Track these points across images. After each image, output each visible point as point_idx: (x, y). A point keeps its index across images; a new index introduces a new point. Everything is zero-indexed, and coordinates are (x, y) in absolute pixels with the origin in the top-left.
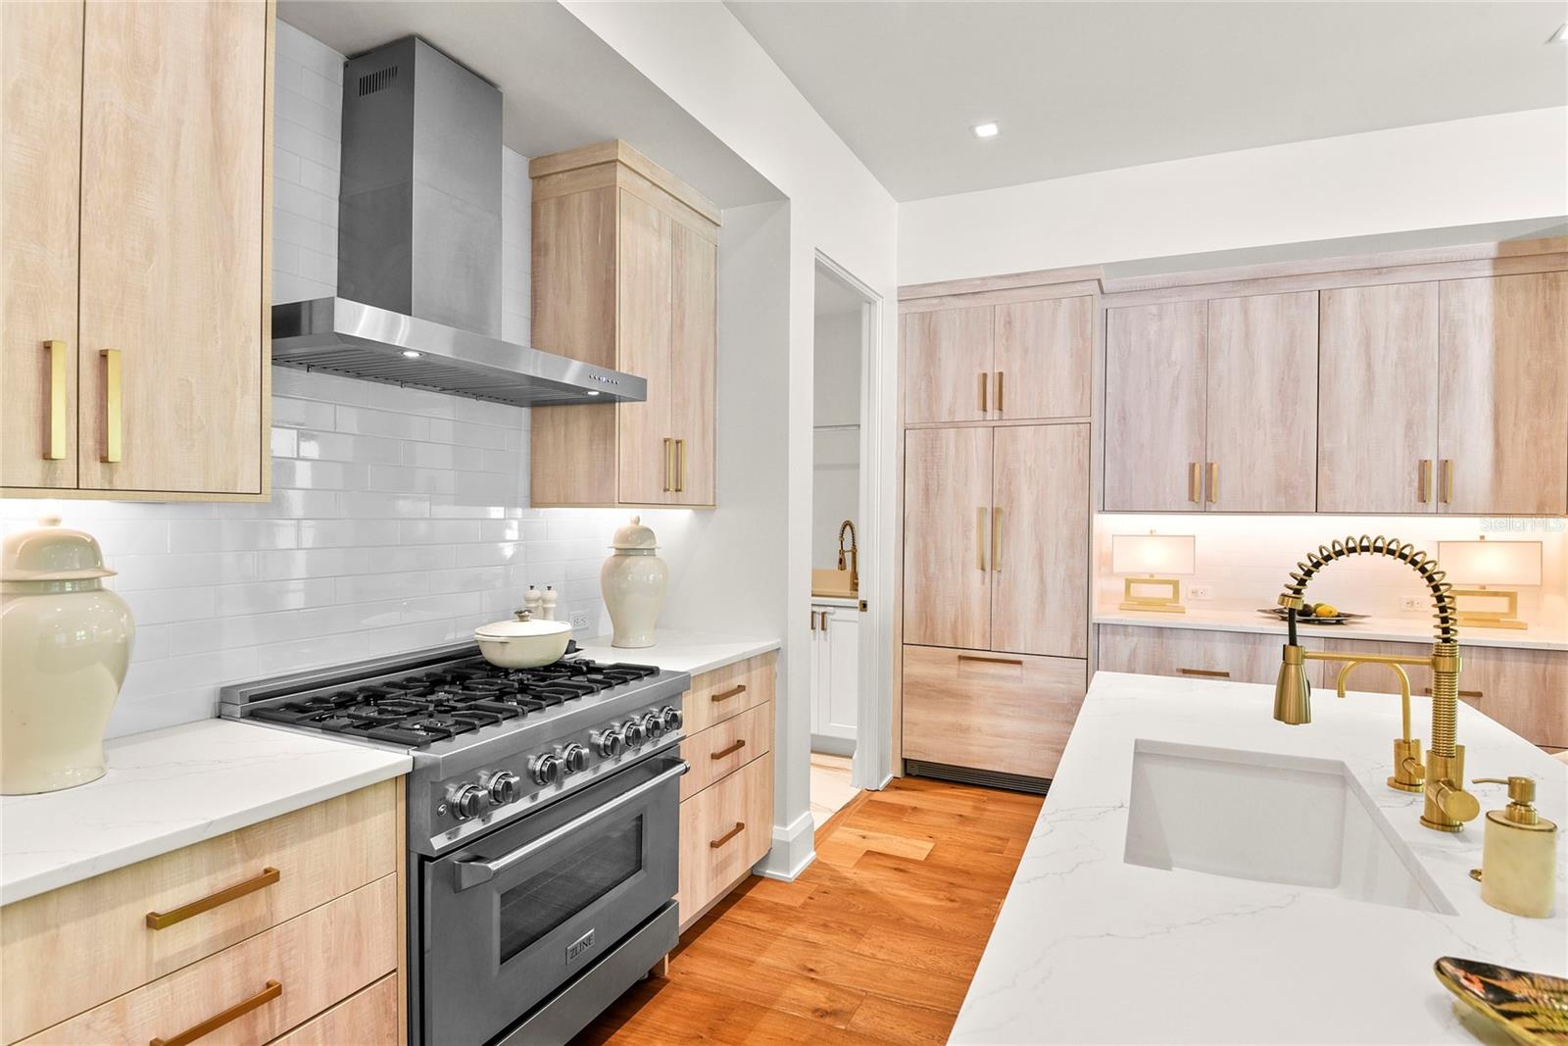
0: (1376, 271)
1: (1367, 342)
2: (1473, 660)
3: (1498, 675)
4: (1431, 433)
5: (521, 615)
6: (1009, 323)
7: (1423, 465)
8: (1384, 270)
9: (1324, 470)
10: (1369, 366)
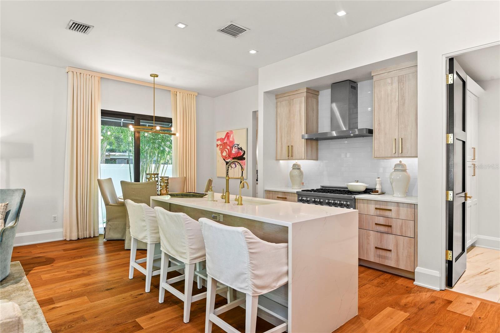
5: (357, 182)
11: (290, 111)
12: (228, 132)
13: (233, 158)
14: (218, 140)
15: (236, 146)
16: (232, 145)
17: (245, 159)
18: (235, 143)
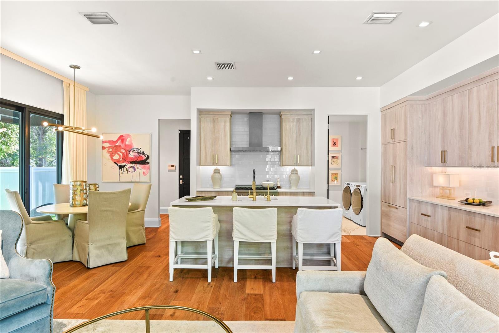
0: (481, 80)
1: (479, 106)
2: (479, 218)
3: (485, 224)
4: (495, 137)
5: (268, 181)
6: (395, 115)
7: (493, 148)
8: (483, 79)
9: (470, 151)
10: (480, 114)
11: (215, 127)
12: (122, 135)
13: (131, 163)
14: (104, 142)
15: (136, 150)
16: (129, 149)
17: (148, 163)
18: (134, 147)
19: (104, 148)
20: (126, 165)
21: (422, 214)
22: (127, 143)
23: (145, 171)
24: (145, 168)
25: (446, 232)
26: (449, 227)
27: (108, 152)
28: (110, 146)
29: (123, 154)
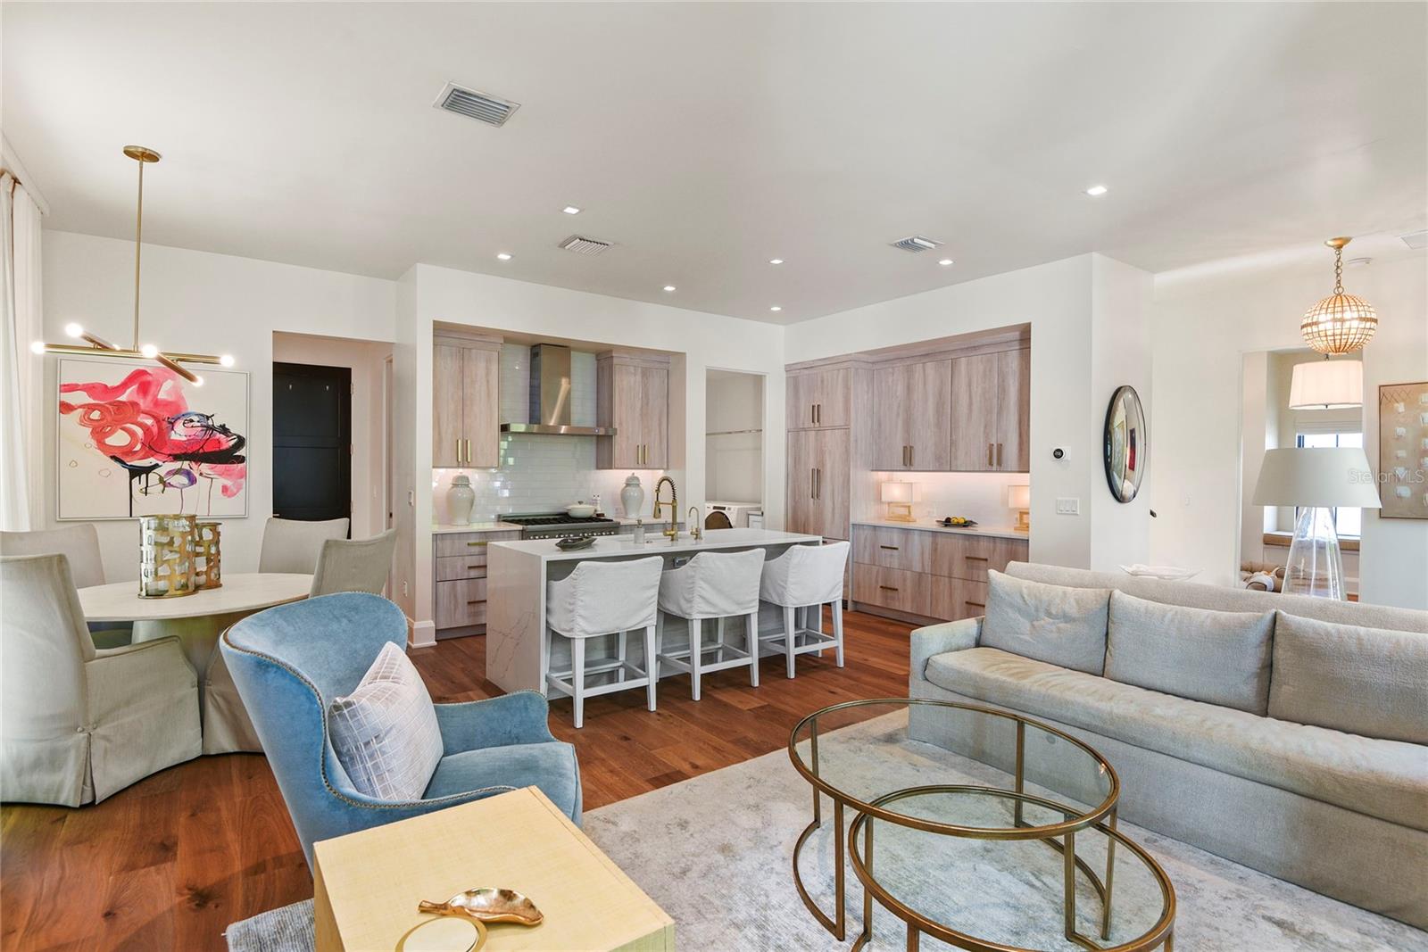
0: (975, 348)
1: (970, 385)
2: (985, 543)
4: (994, 431)
5: (580, 503)
6: (822, 381)
7: (991, 447)
9: (953, 450)
10: (970, 397)
11: (462, 371)
12: (140, 369)
13: (176, 458)
14: (70, 389)
15: (195, 418)
16: (171, 414)
17: (242, 460)
18: (190, 410)
19: (66, 408)
20: (156, 466)
21: (882, 547)
22: (162, 395)
23: (228, 483)
24: (230, 475)
25: (928, 570)
26: (934, 562)
27: (85, 420)
28: (92, 401)
29: (146, 429)
